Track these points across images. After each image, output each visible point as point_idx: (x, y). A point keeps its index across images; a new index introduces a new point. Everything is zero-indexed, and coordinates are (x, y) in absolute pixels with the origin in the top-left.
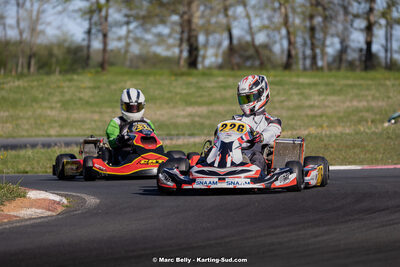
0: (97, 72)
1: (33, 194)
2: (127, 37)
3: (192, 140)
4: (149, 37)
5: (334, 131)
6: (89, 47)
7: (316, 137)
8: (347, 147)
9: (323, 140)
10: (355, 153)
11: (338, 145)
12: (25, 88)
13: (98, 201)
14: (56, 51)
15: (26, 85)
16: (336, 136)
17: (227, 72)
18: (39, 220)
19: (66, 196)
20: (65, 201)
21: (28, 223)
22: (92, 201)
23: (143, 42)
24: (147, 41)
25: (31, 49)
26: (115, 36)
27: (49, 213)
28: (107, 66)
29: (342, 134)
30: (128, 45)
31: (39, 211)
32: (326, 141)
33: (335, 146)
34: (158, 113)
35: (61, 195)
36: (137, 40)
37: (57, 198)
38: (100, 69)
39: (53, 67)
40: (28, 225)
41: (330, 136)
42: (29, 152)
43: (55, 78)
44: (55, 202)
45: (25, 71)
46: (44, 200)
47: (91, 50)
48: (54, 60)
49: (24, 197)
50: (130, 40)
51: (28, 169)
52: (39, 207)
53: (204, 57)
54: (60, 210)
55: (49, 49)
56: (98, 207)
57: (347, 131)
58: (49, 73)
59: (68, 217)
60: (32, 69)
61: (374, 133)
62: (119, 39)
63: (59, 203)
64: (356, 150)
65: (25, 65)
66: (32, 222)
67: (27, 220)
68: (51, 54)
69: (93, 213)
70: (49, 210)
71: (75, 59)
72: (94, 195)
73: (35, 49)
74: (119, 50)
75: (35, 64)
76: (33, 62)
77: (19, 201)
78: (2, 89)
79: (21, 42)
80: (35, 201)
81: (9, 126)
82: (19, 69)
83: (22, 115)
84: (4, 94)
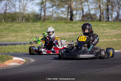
0: (42, 22)
1: (15, 58)
2: (52, 12)
4: (59, 11)
5: (111, 40)
6: (41, 14)
7: (106, 42)
8: (115, 45)
9: (107, 43)
11: (112, 44)
12: (20, 27)
14: (31, 16)
15: (20, 25)
16: (112, 42)
18: (16, 66)
20: (24, 60)
21: (11, 67)
22: (32, 60)
23: (57, 13)
24: (58, 13)
25: (23, 15)
26: (48, 11)
27: (19, 64)
28: (45, 20)
29: (114, 41)
30: (53, 14)
31: (16, 63)
32: (109, 43)
33: (111, 45)
34: (60, 34)
36: (55, 12)
37: (22, 60)
38: (43, 21)
39: (30, 20)
40: (11, 68)
41: (110, 42)
42: (19, 46)
43: (29, 24)
44: (21, 61)
46: (18, 60)
48: (30, 18)
49: (12, 59)
50: (53, 12)
51: (17, 51)
53: (76, 18)
54: (22, 63)
55: (29, 15)
56: (34, 62)
57: (116, 40)
58: (28, 22)
59: (24, 66)
60: (24, 21)
62: (50, 12)
63: (22, 61)
64: (117, 46)
65: (22, 20)
67: (11, 66)
68: (29, 17)
69: (32, 64)
70: (19, 63)
71: (37, 18)
73: (24, 15)
74: (50, 15)
76: (24, 19)
77: (10, 60)
78: (13, 27)
79: (20, 13)
80: (15, 60)
81: (15, 38)
82: (20, 21)
83: (18, 35)
84: (13, 28)
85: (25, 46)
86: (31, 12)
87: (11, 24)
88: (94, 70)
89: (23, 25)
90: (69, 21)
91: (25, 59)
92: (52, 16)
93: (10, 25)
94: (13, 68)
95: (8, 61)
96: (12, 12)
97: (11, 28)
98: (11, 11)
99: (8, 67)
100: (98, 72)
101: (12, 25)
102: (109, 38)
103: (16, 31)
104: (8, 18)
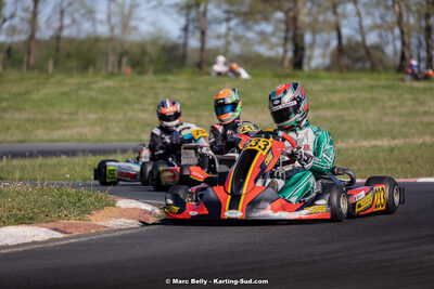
0: (194, 73)
1: (123, 203)
2: (226, 35)
4: (250, 35)
6: (185, 45)
14: (150, 49)
17: (334, 74)
18: (129, 232)
19: (158, 206)
21: (117, 234)
23: (244, 41)
24: (248, 39)
25: (122, 46)
28: (204, 67)
30: (228, 43)
31: (130, 221)
34: (260, 117)
35: (153, 205)
36: (238, 38)
37: (149, 208)
38: (196, 69)
39: (146, 66)
40: (116, 237)
43: (149, 78)
44: (146, 211)
45: (116, 70)
46: (135, 209)
47: (188, 49)
48: (147, 59)
49: (114, 205)
50: (230, 38)
52: (129, 218)
53: (310, 58)
54: (151, 220)
55: (142, 47)
58: (142, 73)
62: (219, 37)
63: (150, 213)
65: (116, 64)
66: (121, 233)
68: (144, 53)
71: (170, 58)
76: (125, 60)
77: (107, 210)
78: (91, 89)
79: (111, 39)
80: (126, 210)
81: (98, 130)
82: (110, 68)
83: (111, 117)
84: (92, 94)
87: (84, 81)
89: (126, 84)
90: (289, 71)
93: (79, 84)
94: (123, 237)
95: (102, 213)
96: (83, 36)
97: (83, 92)
98: (79, 31)
99: (105, 232)
101: (88, 83)
103: (104, 105)
104: (69, 55)
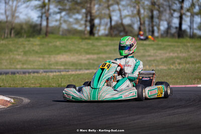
0: (43, 37)
2: (60, 20)
3: (87, 72)
4: (71, 20)
5: (158, 68)
6: (41, 25)
8: (163, 76)
10: (167, 79)
11: (159, 75)
13: (29, 101)
14: (24, 27)
16: (158, 70)
20: (12, 101)
22: (26, 101)
23: (68, 23)
24: (70, 22)
25: (12, 25)
26: (54, 19)
27: (3, 107)
28: (48, 34)
30: (61, 24)
34: (72, 58)
35: (11, 98)
36: (65, 21)
37: (9, 99)
38: (44, 35)
39: (23, 34)
43: (21, 40)
44: (7, 101)
45: (9, 36)
46: (2, 100)
48: (23, 31)
50: (62, 21)
54: (9, 105)
55: (21, 25)
56: (28, 104)
57: (165, 68)
58: (20, 37)
59: (12, 109)
60: (12, 35)
61: (177, 69)
62: (56, 21)
63: (9, 102)
64: (167, 78)
65: (9, 33)
69: (25, 107)
70: (3, 105)
71: (34, 30)
72: (28, 98)
73: (14, 25)
74: (56, 26)
75: (14, 33)
76: (13, 32)
79: (7, 22)
82: (6, 35)
85: (14, 76)
86: (24, 21)
88: (128, 118)
90: (87, 36)
91: (14, 98)
92: (59, 27)
100: (134, 120)
102: (154, 65)
